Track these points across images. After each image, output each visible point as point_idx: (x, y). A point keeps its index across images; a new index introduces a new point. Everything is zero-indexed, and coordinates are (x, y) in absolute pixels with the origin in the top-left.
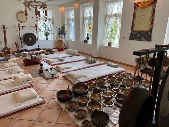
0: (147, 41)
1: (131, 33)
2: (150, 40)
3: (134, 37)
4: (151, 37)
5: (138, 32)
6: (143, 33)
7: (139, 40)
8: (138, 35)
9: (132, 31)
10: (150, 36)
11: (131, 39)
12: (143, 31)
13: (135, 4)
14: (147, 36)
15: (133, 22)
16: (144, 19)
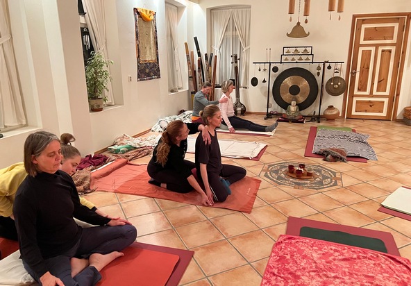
0: (157, 78)
1: (138, 66)
2: (159, 77)
3: (143, 75)
5: (147, 65)
6: (151, 66)
7: (150, 79)
9: (138, 62)
10: (158, 70)
11: (141, 80)
12: (151, 62)
13: (135, 9)
14: (155, 69)
15: (138, 45)
16: (148, 41)
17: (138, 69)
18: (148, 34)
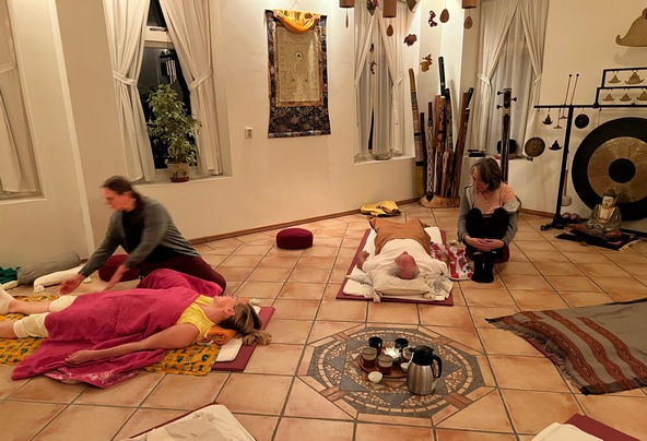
0: (322, 134)
1: (272, 112)
2: (327, 131)
3: (283, 128)
4: (328, 121)
5: (294, 110)
6: (306, 112)
7: (301, 135)
8: (295, 120)
9: (272, 105)
10: (326, 119)
11: (276, 137)
12: (307, 104)
13: (267, 12)
14: (317, 118)
15: (272, 76)
16: (302, 68)
17: (271, 116)
18: (303, 56)
